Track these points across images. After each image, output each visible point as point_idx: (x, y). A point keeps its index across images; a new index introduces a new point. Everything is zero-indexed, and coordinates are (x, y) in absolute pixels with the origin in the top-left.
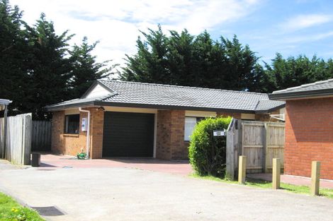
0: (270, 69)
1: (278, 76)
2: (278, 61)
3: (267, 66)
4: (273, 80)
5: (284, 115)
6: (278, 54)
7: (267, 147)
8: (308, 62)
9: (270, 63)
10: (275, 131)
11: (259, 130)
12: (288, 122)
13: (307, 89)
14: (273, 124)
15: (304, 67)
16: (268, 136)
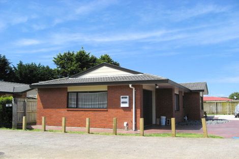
0: (16, 69)
1: (20, 73)
2: (21, 65)
3: (14, 68)
4: (18, 75)
5: (36, 96)
6: (20, 61)
7: (27, 111)
8: (36, 67)
9: (16, 66)
10: (30, 103)
11: (22, 103)
12: (39, 99)
13: (50, 83)
14: (29, 100)
15: (34, 69)
16: (27, 106)
